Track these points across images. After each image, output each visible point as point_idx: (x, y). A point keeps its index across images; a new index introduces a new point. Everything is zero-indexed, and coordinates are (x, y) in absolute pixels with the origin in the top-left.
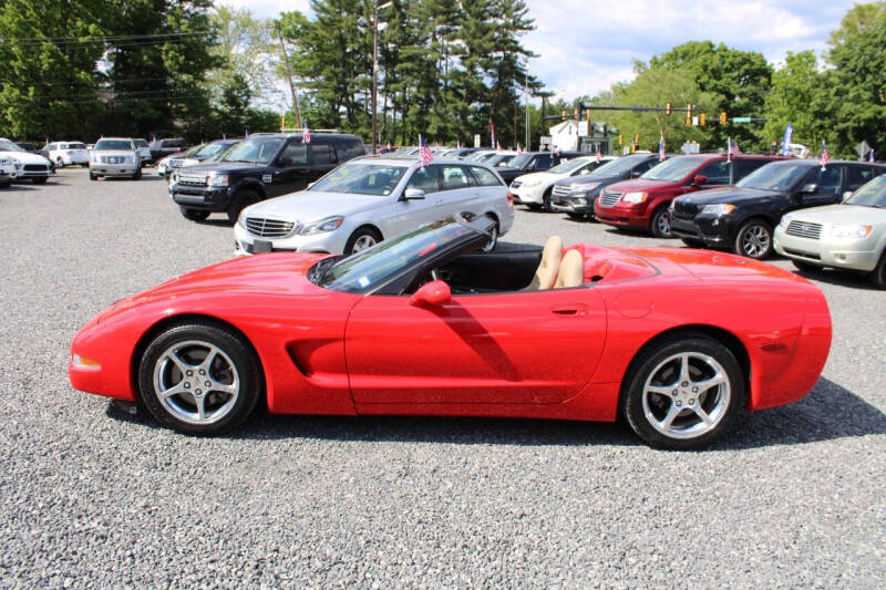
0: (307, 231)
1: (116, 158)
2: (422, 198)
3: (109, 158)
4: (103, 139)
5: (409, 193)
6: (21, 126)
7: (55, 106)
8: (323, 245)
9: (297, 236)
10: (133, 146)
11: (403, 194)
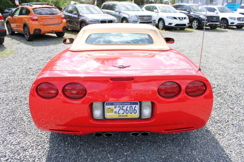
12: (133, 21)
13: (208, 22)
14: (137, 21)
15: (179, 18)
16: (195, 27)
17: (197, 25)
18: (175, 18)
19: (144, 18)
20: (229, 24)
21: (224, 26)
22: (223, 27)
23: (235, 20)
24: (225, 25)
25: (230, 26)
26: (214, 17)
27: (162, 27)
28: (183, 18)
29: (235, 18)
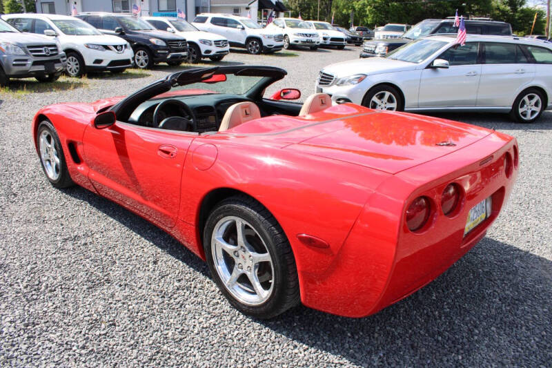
0: (342, 83)
1: (391, 36)
2: (448, 68)
3: (388, 36)
4: (389, 25)
5: (438, 63)
6: (373, 17)
7: (392, 5)
8: (345, 94)
9: (335, 86)
10: (405, 29)
11: (432, 62)
12: (16, 60)
13: (170, 52)
14: (26, 60)
15: (116, 47)
16: (142, 65)
17: (146, 61)
18: (106, 47)
19: (41, 51)
20: (203, 53)
21: (193, 58)
22: (191, 60)
23: (211, 45)
24: (195, 56)
25: (205, 57)
26: (178, 40)
27: (77, 71)
28: (121, 46)
29: (210, 41)
